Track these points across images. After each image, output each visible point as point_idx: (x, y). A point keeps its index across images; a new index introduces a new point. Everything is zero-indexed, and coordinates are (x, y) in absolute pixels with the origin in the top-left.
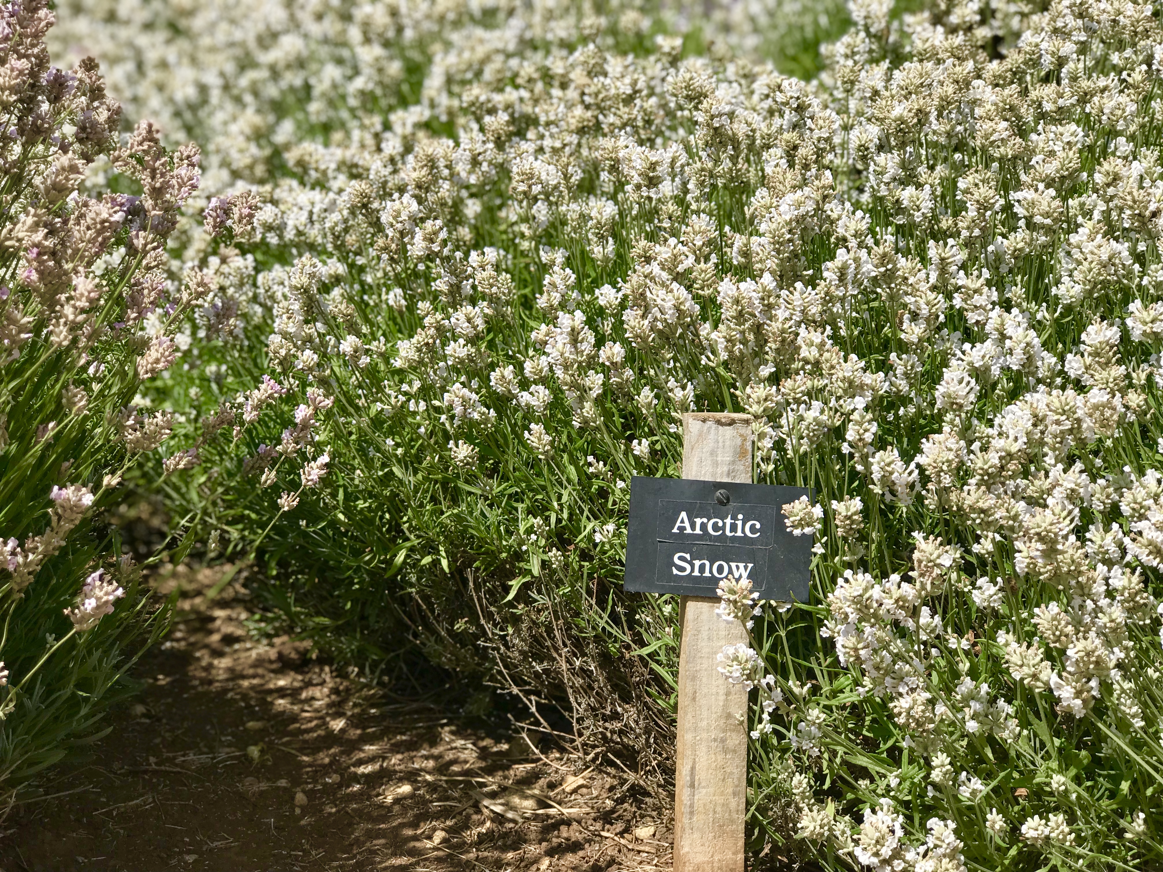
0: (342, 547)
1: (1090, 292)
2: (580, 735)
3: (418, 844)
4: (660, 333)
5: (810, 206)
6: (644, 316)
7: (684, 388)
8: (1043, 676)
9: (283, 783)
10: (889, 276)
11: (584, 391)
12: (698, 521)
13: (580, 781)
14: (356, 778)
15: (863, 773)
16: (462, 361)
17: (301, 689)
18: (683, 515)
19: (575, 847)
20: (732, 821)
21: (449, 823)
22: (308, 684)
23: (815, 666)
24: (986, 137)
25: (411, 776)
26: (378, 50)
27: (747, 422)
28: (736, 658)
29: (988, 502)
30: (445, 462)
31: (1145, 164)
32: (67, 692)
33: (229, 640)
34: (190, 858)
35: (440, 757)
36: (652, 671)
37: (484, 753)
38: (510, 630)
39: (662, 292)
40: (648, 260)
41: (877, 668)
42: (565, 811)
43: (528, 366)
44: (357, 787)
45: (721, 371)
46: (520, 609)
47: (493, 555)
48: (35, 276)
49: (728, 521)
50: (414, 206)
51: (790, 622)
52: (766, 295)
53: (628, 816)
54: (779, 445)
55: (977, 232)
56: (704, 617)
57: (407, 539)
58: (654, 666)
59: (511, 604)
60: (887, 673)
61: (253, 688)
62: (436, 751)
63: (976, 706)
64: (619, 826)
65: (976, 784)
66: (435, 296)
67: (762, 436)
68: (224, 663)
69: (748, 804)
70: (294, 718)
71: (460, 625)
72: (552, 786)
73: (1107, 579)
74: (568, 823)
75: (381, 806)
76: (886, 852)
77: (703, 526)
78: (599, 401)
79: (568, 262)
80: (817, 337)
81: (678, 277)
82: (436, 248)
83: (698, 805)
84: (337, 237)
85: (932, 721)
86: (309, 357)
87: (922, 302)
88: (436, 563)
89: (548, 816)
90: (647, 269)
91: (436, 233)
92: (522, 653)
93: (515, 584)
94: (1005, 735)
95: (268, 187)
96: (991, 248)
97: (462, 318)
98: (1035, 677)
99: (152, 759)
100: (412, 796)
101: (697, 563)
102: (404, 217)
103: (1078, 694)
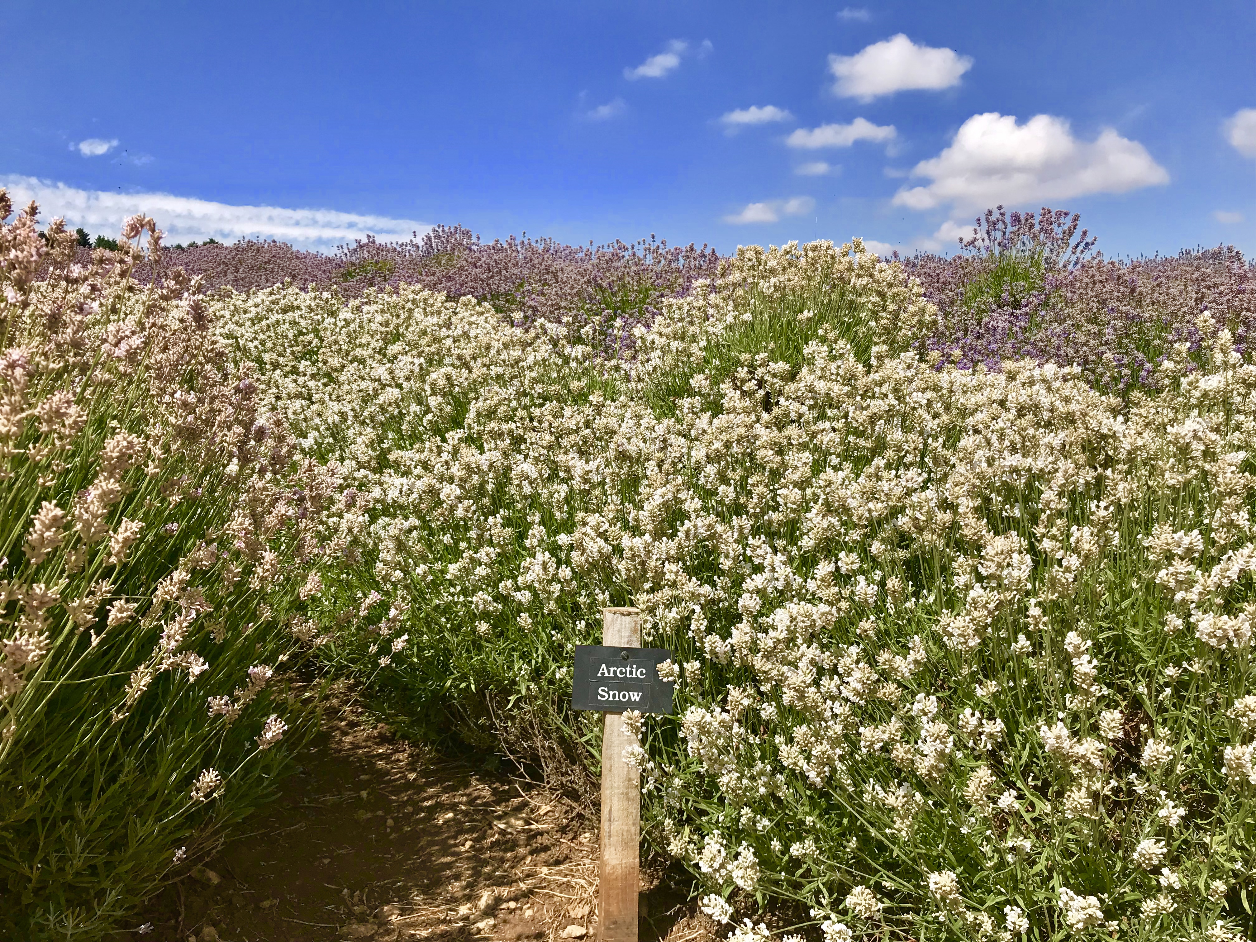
0: (416, 677)
1: (819, 544)
2: (548, 783)
3: (456, 849)
4: (590, 563)
5: (670, 496)
6: (582, 555)
7: (603, 593)
8: (800, 764)
9: (380, 813)
10: (712, 537)
11: (550, 593)
12: (612, 669)
13: (549, 808)
14: (422, 809)
15: (704, 813)
16: (483, 577)
17: (392, 754)
18: (604, 666)
19: (546, 849)
20: (632, 840)
21: (475, 835)
22: (397, 751)
23: (677, 751)
24: (762, 459)
25: (453, 807)
26: (440, 399)
27: (638, 614)
28: (633, 753)
29: (768, 666)
30: (474, 631)
31: (845, 472)
32: (257, 773)
33: (352, 725)
34: (326, 861)
35: (469, 795)
36: (588, 751)
37: (495, 792)
38: (510, 724)
39: (591, 543)
40: (585, 524)
41: (710, 759)
42: (540, 827)
43: (520, 579)
44: (422, 815)
45: (624, 585)
46: (515, 712)
47: (500, 682)
48: (243, 545)
49: (628, 669)
50: (458, 492)
51: (663, 725)
52: (647, 545)
53: (575, 829)
54: (655, 626)
55: (758, 510)
56: (616, 723)
57: (452, 673)
58: (589, 748)
59: (510, 710)
60: (716, 762)
61: (364, 754)
62: (468, 792)
63: (764, 779)
64: (571, 835)
65: (766, 822)
66: (469, 540)
67: (646, 621)
68: (349, 739)
69: (641, 830)
70: (388, 773)
71: (481, 721)
72: (532, 811)
73: (832, 708)
74: (541, 833)
75: (436, 826)
76: (716, 865)
77: (615, 672)
78: (558, 600)
79: (542, 523)
80: (674, 567)
81: (600, 535)
82: (470, 515)
83: (613, 831)
84: (415, 507)
85: (740, 789)
86: (398, 574)
87: (730, 549)
88: (468, 686)
89: (531, 830)
90: (584, 530)
91: (469, 507)
92: (516, 736)
93: (513, 698)
94: (780, 794)
95: (378, 476)
96: (766, 517)
97: (484, 554)
98: (795, 764)
99: (306, 800)
100: (453, 819)
101: (611, 693)
102: (452, 497)
103: (818, 775)
